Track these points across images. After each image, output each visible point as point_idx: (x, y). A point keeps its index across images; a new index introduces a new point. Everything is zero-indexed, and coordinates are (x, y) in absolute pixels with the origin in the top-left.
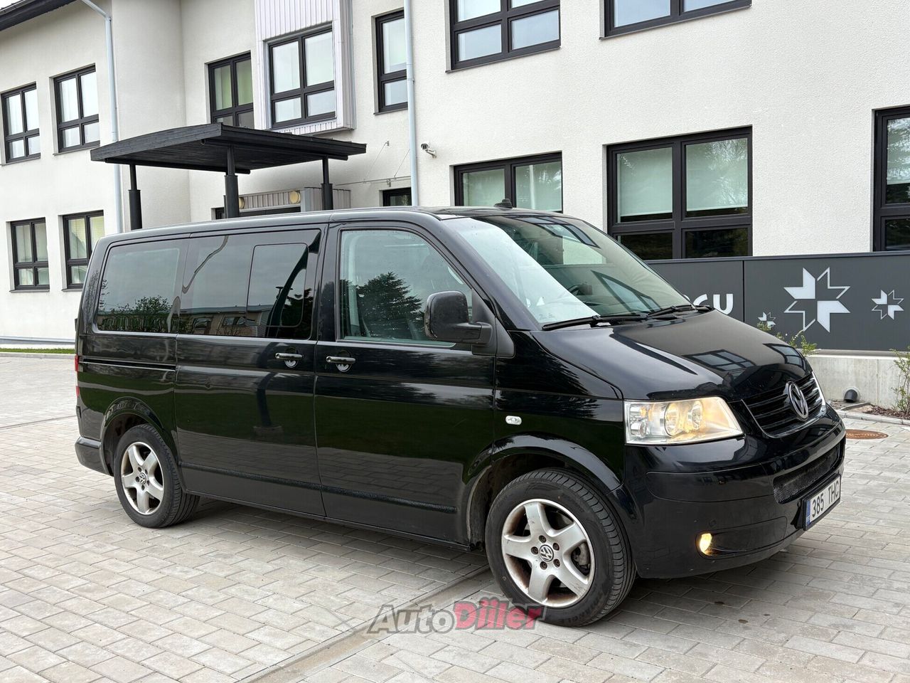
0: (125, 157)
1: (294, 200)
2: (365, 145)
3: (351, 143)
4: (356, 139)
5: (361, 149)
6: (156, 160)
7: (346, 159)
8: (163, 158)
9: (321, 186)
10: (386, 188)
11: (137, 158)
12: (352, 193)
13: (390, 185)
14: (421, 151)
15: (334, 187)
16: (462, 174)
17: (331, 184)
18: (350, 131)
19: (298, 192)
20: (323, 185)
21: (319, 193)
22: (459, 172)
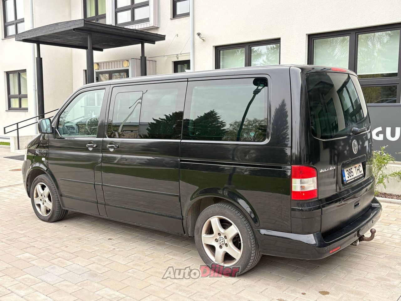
0: (34, 39)
1: (125, 66)
2: (165, 36)
3: (157, 34)
4: (160, 32)
5: (162, 38)
6: (51, 41)
7: (154, 43)
8: (54, 40)
9: (140, 58)
10: (176, 60)
11: (40, 40)
12: (157, 62)
13: (178, 58)
14: (197, 37)
15: (147, 59)
16: (220, 51)
17: (146, 57)
18: (157, 28)
19: (128, 61)
20: (141, 57)
21: (139, 61)
22: (218, 49)
